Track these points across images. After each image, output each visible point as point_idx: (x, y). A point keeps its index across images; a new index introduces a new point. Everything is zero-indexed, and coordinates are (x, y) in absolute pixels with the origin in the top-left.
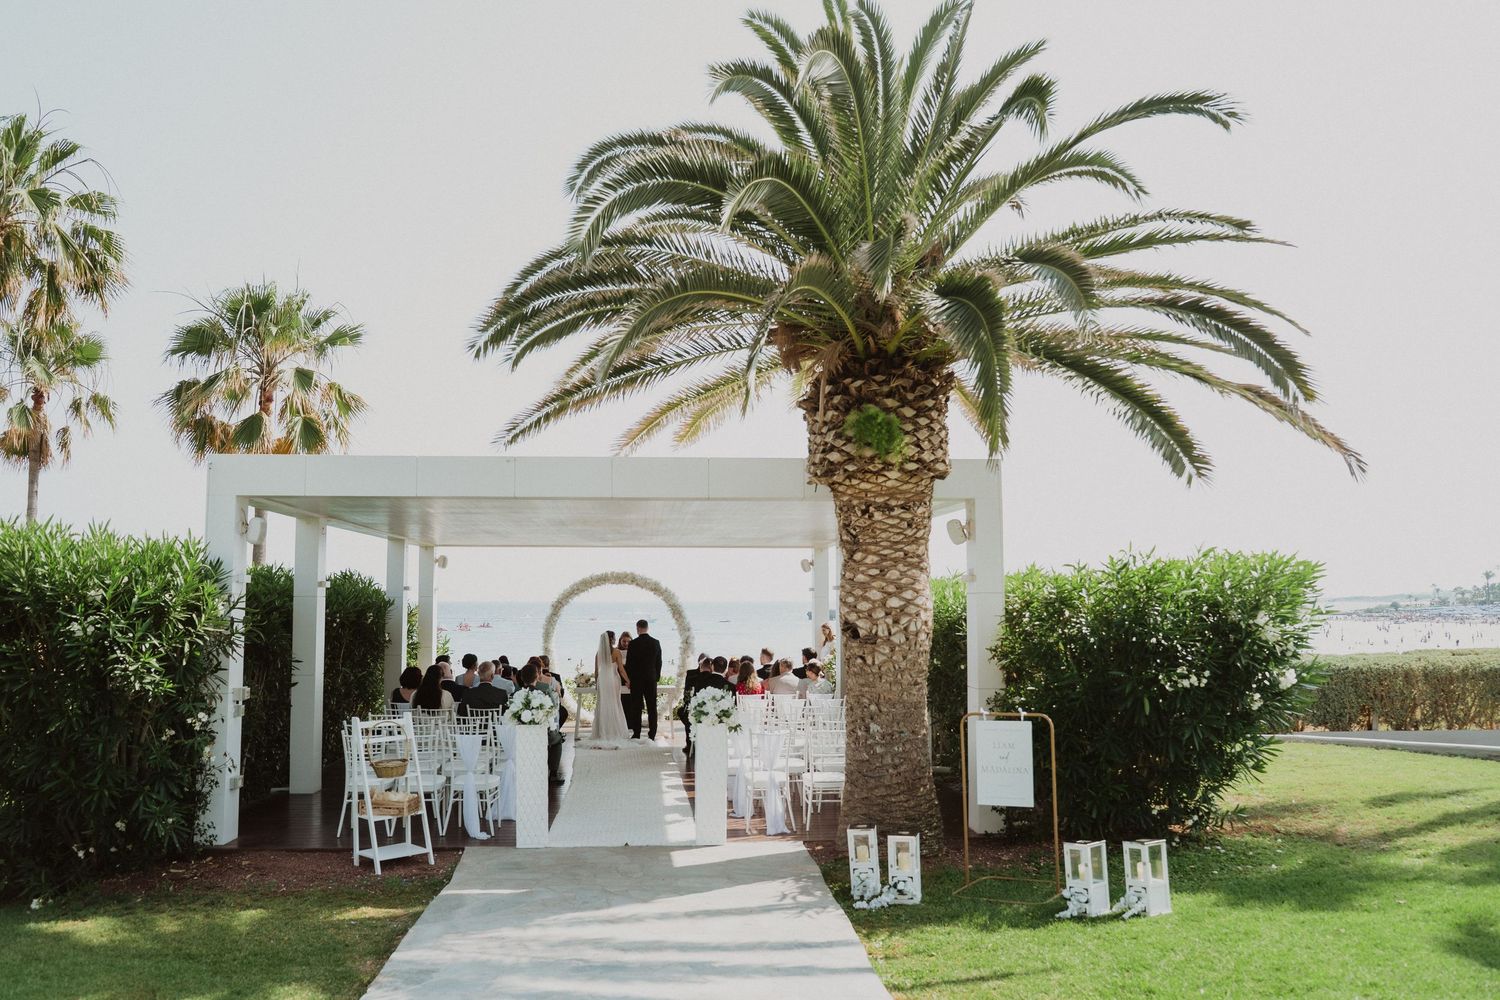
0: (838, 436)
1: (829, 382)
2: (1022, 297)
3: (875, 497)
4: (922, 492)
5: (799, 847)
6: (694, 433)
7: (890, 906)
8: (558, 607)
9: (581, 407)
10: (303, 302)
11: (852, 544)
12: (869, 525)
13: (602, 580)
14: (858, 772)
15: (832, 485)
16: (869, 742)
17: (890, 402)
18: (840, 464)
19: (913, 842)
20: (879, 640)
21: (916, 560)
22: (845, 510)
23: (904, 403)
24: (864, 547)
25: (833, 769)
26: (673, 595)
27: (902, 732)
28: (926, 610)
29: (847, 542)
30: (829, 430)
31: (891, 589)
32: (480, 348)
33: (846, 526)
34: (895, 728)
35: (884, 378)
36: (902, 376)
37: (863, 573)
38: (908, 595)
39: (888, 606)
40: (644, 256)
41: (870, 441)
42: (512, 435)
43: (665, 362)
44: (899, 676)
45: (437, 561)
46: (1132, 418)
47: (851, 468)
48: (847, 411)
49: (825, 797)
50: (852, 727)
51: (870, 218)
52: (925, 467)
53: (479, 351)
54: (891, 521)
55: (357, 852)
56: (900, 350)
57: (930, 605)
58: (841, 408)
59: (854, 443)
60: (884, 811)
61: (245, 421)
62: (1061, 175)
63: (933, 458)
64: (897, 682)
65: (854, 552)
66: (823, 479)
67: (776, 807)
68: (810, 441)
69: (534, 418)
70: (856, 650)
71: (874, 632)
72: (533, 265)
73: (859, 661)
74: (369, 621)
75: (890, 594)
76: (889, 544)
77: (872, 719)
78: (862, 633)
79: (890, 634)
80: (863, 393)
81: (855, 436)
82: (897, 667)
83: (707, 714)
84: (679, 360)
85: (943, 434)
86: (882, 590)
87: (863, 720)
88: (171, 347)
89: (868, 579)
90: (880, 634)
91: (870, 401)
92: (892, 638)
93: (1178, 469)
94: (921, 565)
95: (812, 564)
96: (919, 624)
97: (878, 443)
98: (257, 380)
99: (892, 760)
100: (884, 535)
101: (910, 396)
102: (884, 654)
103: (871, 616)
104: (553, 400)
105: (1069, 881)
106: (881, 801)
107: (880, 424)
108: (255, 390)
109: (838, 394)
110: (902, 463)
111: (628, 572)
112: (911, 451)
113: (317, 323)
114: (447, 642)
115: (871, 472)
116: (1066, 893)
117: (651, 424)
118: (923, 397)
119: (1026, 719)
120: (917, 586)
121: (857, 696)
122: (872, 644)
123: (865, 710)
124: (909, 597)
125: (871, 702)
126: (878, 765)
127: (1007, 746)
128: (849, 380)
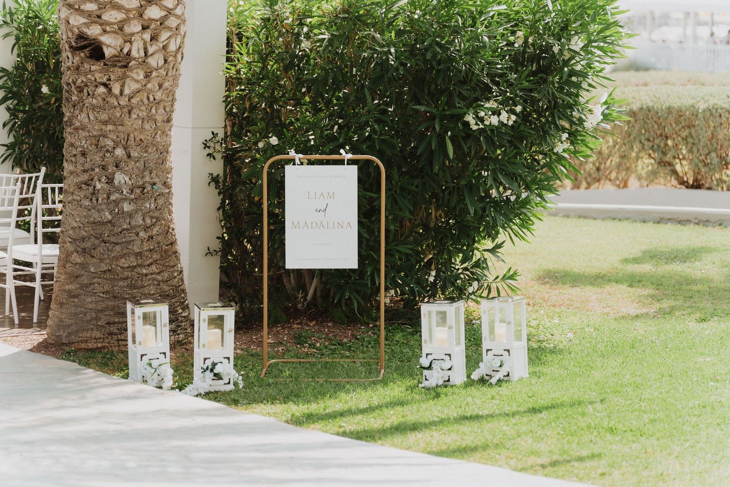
16: (113, 198)
20: (133, 63)
27: (154, 184)
34: (147, 179)
39: (145, 17)
44: (153, 111)
50: (86, 177)
60: (132, 287)
64: (150, 118)
70: (97, 75)
71: (125, 51)
73: (102, 90)
77: (117, 167)
78: (108, 52)
79: (146, 54)
82: (151, 98)
87: (104, 168)
90: (134, 53)
92: (149, 60)
99: (144, 219)
102: (137, 81)
103: (121, 29)
105: (427, 348)
119: (351, 162)
121: (95, 136)
122: (120, 67)
123: (108, 155)
124: (170, 6)
125: (116, 144)
126: (125, 226)
127: (326, 195)
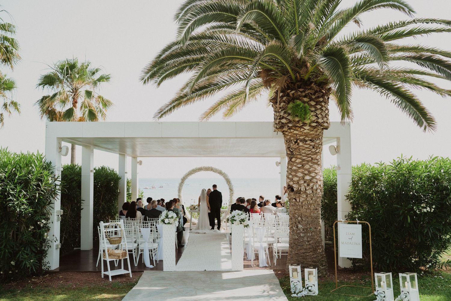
0: (285, 113)
1: (282, 92)
2: (358, 57)
3: (300, 136)
4: (318, 134)
5: (271, 272)
6: (231, 113)
7: (306, 296)
8: (183, 180)
9: (186, 103)
10: (88, 65)
11: (291, 155)
12: (298, 148)
13: (200, 169)
14: (294, 243)
15: (283, 132)
16: (298, 232)
17: (306, 99)
18: (286, 124)
19: (315, 271)
20: (302, 192)
21: (316, 161)
22: (288, 141)
23: (311, 99)
24: (296, 156)
25: (285, 242)
26: (227, 175)
27: (311, 228)
28: (320, 180)
29: (289, 154)
30: (282, 110)
31: (306, 172)
32: (146, 80)
33: (288, 148)
34: (308, 227)
35: (303, 90)
36: (310, 89)
37: (295, 166)
38: (313, 175)
39: (305, 179)
40: (210, 44)
41: (297, 114)
42: (161, 114)
43: (219, 85)
44: (310, 206)
45: (138, 162)
46: (401, 103)
47: (290, 125)
48: (289, 103)
49: (282, 253)
50: (291, 226)
51: (297, 26)
52: (319, 125)
53: (145, 81)
54: (306, 146)
55: (103, 273)
56: (309, 79)
57: (322, 179)
58: (286, 102)
59: (291, 115)
60: (303, 259)
61: (67, 110)
62: (376, 7)
63: (322, 121)
64: (308, 209)
65: (292, 158)
66: (279, 129)
67: (263, 257)
68: (274, 115)
69: (169, 108)
70: (293, 196)
71: (300, 189)
72: (167, 48)
73: (294, 200)
74: (112, 185)
75: (306, 174)
76: (305, 155)
77: (299, 223)
78: (295, 189)
79: (306, 190)
80: (295, 96)
81: (292, 113)
82: (309, 203)
83: (236, 220)
84: (224, 84)
85: (327, 112)
86: (302, 173)
87: (296, 223)
88: (39, 82)
89: (297, 168)
90: (302, 190)
91: (298, 99)
92: (307, 191)
93: (420, 124)
94: (318, 163)
95: (280, 163)
96: (317, 186)
97: (300, 115)
98: (71, 95)
99: (307, 239)
100: (303, 151)
101: (313, 97)
102: (304, 198)
103: (298, 183)
104: (176, 100)
105: (377, 288)
106: (302, 255)
107: (301, 108)
108: (71, 99)
109: (285, 96)
110: (310, 123)
111: (210, 166)
112: (314, 118)
113: (94, 73)
114: (143, 193)
115: (298, 127)
116: (376, 293)
117: (214, 109)
118: (318, 97)
119: (359, 223)
120: (316, 171)
121: (293, 214)
122: (299, 194)
123: (296, 219)
124: (313, 176)
125: (299, 216)
126: (301, 241)
127: (352, 234)
128: (289, 91)
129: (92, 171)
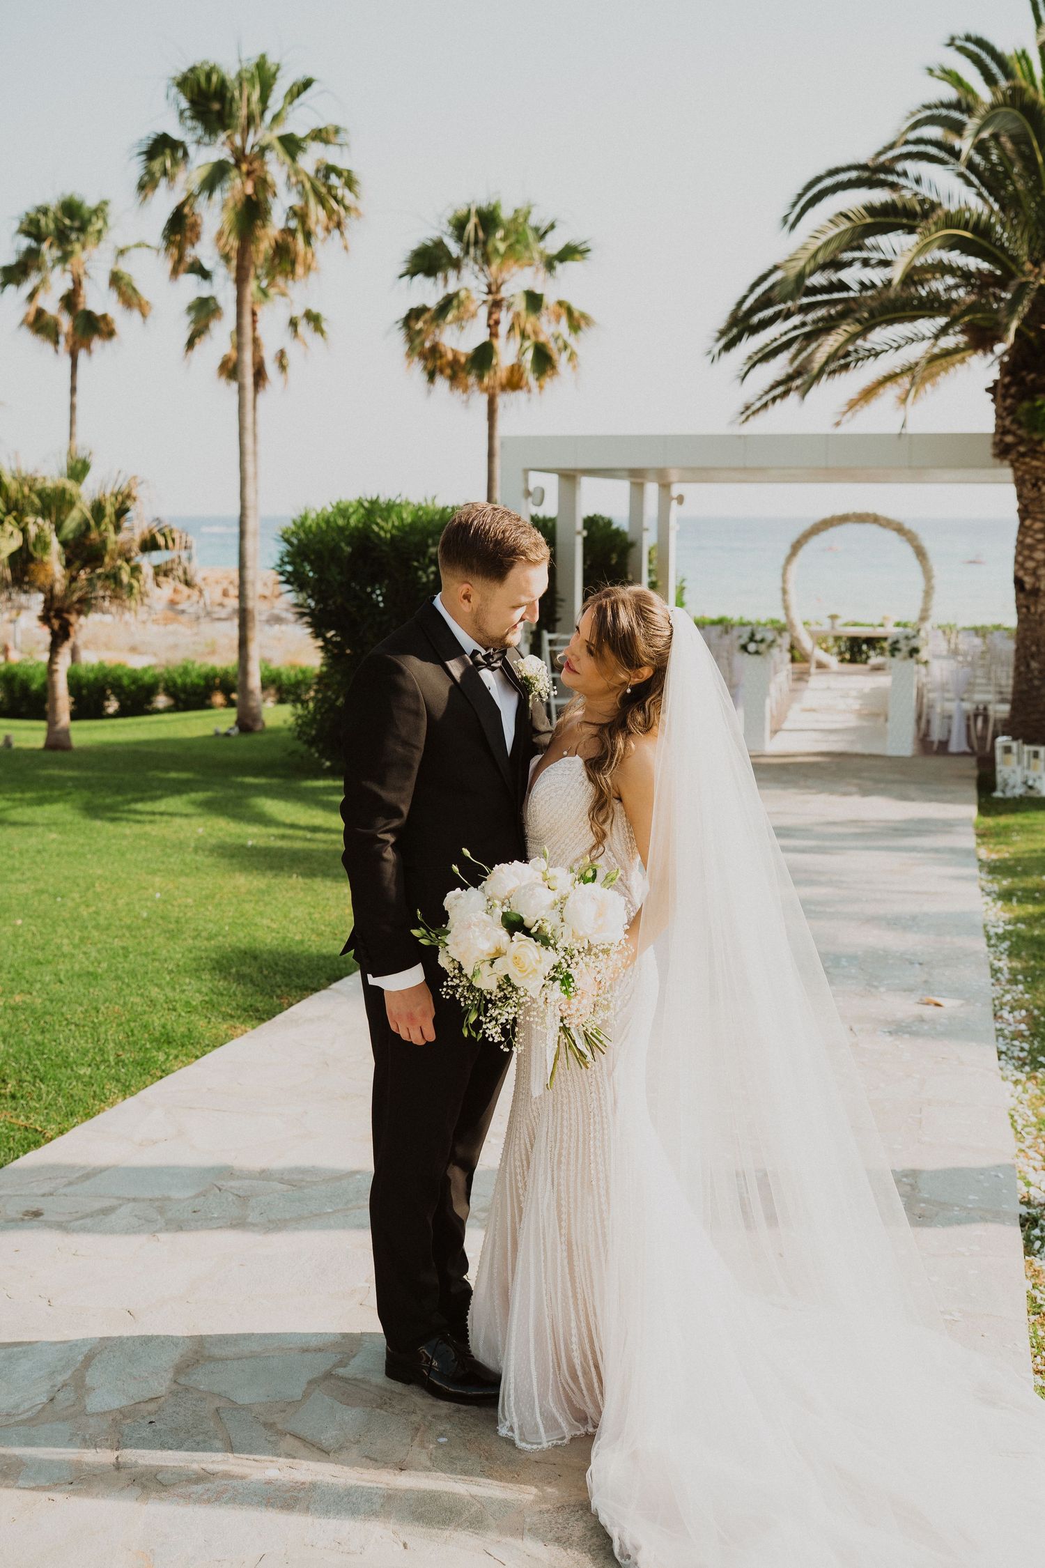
1: (1012, 373)
5: (970, 762)
7: (1023, 797)
8: (797, 545)
10: (530, 212)
11: (1026, 511)
15: (1010, 460)
16: (1030, 676)
18: (1015, 444)
19: (1042, 751)
20: (1041, 593)
22: (1019, 482)
24: (1033, 515)
29: (1021, 509)
33: (1020, 497)
37: (1031, 537)
41: (1038, 427)
42: (745, 415)
45: (675, 498)
47: (1022, 449)
48: (1021, 400)
58: (1017, 397)
59: (1025, 428)
61: (477, 348)
65: (1028, 519)
66: (1001, 457)
68: (996, 421)
69: (764, 400)
70: (1023, 601)
71: (1038, 586)
73: (1024, 610)
78: (1028, 586)
80: (1036, 384)
81: (1025, 423)
83: (899, 650)
84: (886, 347)
87: (1027, 659)
88: (403, 268)
89: (1035, 542)
91: (1041, 392)
98: (484, 302)
103: (1036, 572)
108: (483, 312)
109: (1018, 384)
113: (542, 237)
115: (1040, 452)
117: (868, 394)
122: (1035, 596)
125: (1033, 643)
126: (1035, 693)
128: (1024, 373)
129: (579, 533)
